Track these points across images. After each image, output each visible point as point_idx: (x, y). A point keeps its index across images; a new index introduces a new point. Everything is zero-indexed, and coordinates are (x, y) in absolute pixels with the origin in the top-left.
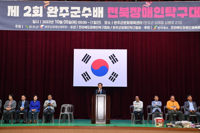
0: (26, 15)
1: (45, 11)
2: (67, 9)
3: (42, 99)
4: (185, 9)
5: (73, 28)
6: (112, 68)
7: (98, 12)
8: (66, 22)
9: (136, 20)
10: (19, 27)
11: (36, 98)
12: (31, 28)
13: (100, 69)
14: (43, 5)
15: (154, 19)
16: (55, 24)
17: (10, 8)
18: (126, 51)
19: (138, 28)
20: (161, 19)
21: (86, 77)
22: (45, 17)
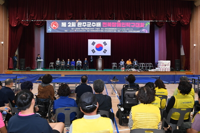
0: (69, 26)
1: (77, 24)
2: (85, 23)
3: (76, 61)
4: (134, 23)
5: (88, 31)
6: (104, 47)
7: (99, 24)
8: (85, 29)
9: (114, 28)
10: (66, 31)
11: (73, 60)
12: (71, 31)
13: (99, 48)
14: (76, 22)
15: (122, 28)
16: (81, 30)
17: (62, 23)
18: (110, 40)
19: (115, 31)
20: (124, 28)
21: (93, 51)
22: (77, 27)
